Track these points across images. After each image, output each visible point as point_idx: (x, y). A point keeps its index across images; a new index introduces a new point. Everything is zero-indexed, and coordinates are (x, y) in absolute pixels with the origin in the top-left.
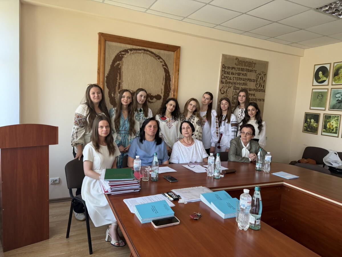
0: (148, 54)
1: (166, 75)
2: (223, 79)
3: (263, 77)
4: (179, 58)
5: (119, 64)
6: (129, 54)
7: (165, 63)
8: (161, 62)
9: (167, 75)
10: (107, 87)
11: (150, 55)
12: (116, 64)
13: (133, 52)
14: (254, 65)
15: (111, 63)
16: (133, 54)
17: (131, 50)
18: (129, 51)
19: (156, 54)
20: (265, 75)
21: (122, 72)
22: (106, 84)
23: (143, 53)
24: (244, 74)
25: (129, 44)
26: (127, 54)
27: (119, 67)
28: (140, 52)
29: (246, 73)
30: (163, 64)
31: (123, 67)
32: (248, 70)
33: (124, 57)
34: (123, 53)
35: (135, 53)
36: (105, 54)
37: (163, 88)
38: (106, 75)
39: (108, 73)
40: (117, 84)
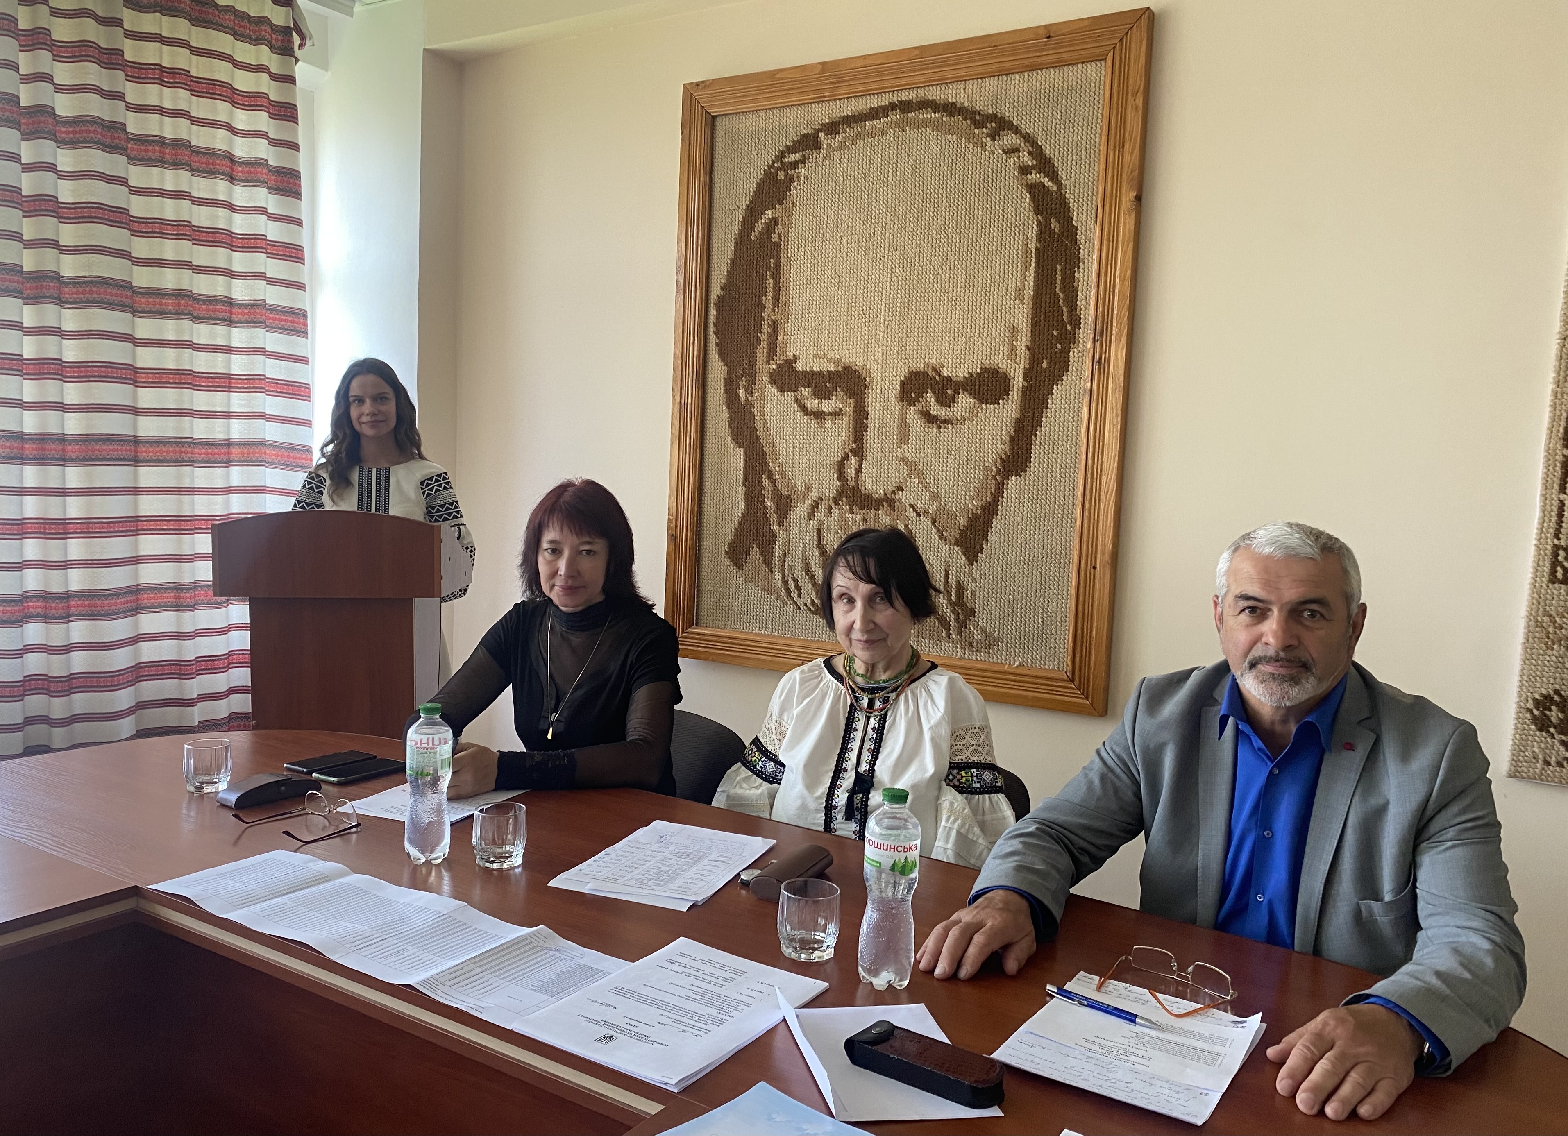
0: (926, 124)
1: (1044, 231)
4: (1138, 92)
5: (775, 221)
6: (824, 152)
7: (1038, 153)
8: (1014, 150)
9: (1054, 225)
10: (720, 355)
12: (761, 225)
13: (845, 140)
15: (736, 229)
16: (843, 145)
17: (832, 128)
18: (822, 135)
19: (975, 112)
21: (789, 260)
22: (713, 339)
23: (897, 124)
25: (822, 98)
28: (881, 123)
31: (792, 234)
33: (799, 175)
34: (795, 158)
35: (854, 141)
37: (1022, 317)
38: (716, 291)
39: (723, 282)
40: (761, 332)
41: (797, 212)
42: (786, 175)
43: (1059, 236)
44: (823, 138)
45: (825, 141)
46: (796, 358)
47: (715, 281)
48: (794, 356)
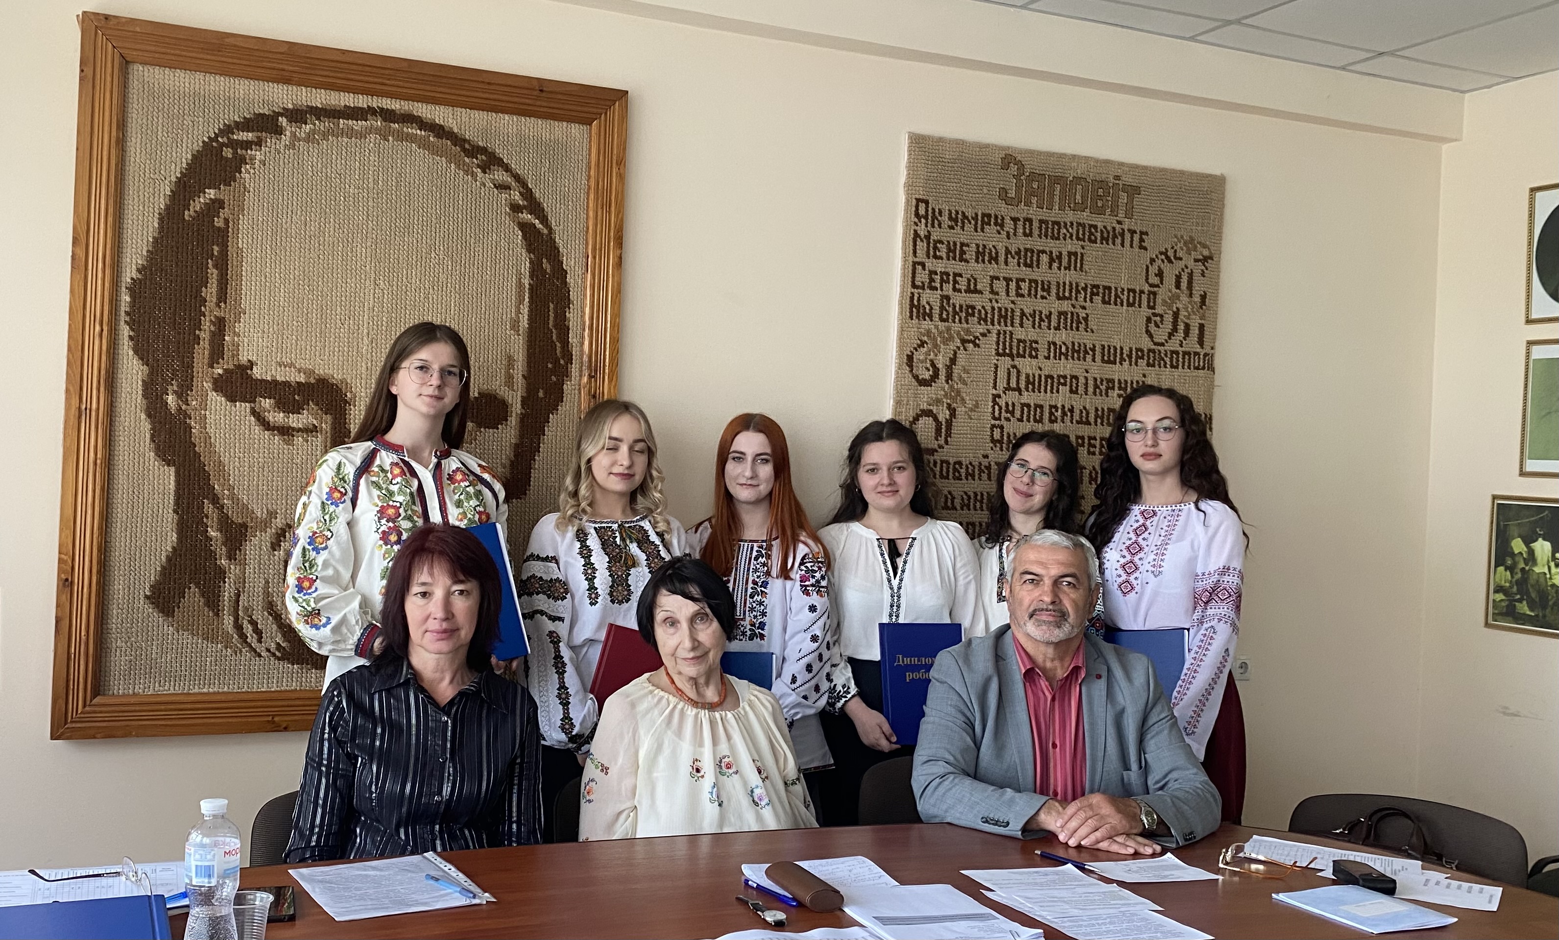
0: (411, 138)
1: (536, 270)
2: (923, 288)
3: (1197, 277)
4: (622, 162)
5: (218, 204)
7: (528, 194)
8: (502, 187)
9: (546, 265)
10: (136, 352)
11: (424, 144)
12: (198, 204)
13: (313, 132)
14: (1131, 198)
15: (162, 203)
16: (309, 139)
17: (298, 115)
18: (283, 121)
19: (465, 140)
20: (1205, 259)
21: (240, 251)
22: (125, 331)
23: (378, 131)
24: (1065, 253)
25: (287, 81)
26: (271, 142)
27: (219, 223)
28: (358, 125)
29: (1079, 250)
30: (516, 196)
31: (244, 224)
32: (1089, 234)
33: (252, 158)
34: (249, 136)
35: (325, 136)
36: (121, 143)
37: (518, 348)
38: (130, 273)
39: (140, 262)
40: (200, 330)
41: (250, 200)
42: (235, 153)
43: (550, 275)
44: (284, 124)
45: (288, 128)
46: (251, 365)
47: (128, 260)
48: (249, 361)
